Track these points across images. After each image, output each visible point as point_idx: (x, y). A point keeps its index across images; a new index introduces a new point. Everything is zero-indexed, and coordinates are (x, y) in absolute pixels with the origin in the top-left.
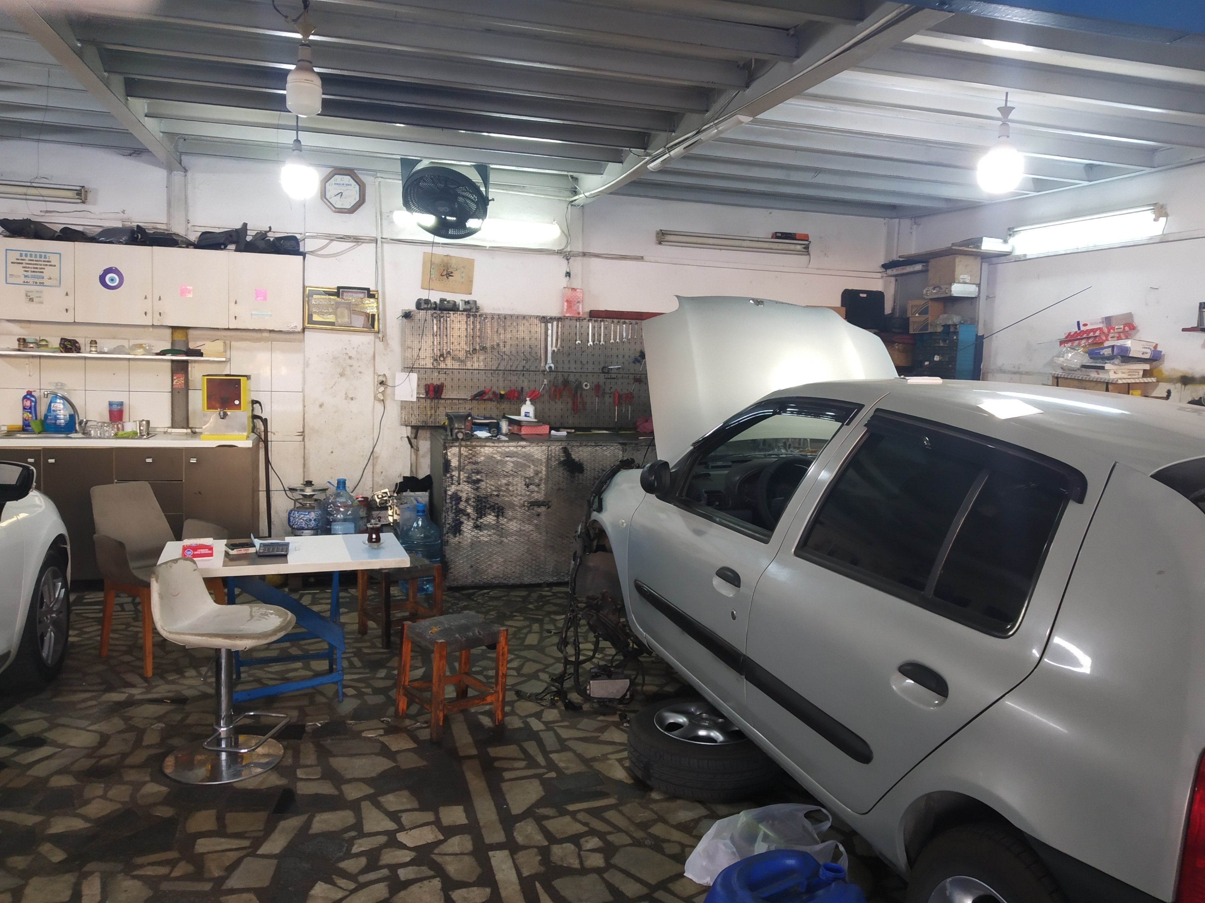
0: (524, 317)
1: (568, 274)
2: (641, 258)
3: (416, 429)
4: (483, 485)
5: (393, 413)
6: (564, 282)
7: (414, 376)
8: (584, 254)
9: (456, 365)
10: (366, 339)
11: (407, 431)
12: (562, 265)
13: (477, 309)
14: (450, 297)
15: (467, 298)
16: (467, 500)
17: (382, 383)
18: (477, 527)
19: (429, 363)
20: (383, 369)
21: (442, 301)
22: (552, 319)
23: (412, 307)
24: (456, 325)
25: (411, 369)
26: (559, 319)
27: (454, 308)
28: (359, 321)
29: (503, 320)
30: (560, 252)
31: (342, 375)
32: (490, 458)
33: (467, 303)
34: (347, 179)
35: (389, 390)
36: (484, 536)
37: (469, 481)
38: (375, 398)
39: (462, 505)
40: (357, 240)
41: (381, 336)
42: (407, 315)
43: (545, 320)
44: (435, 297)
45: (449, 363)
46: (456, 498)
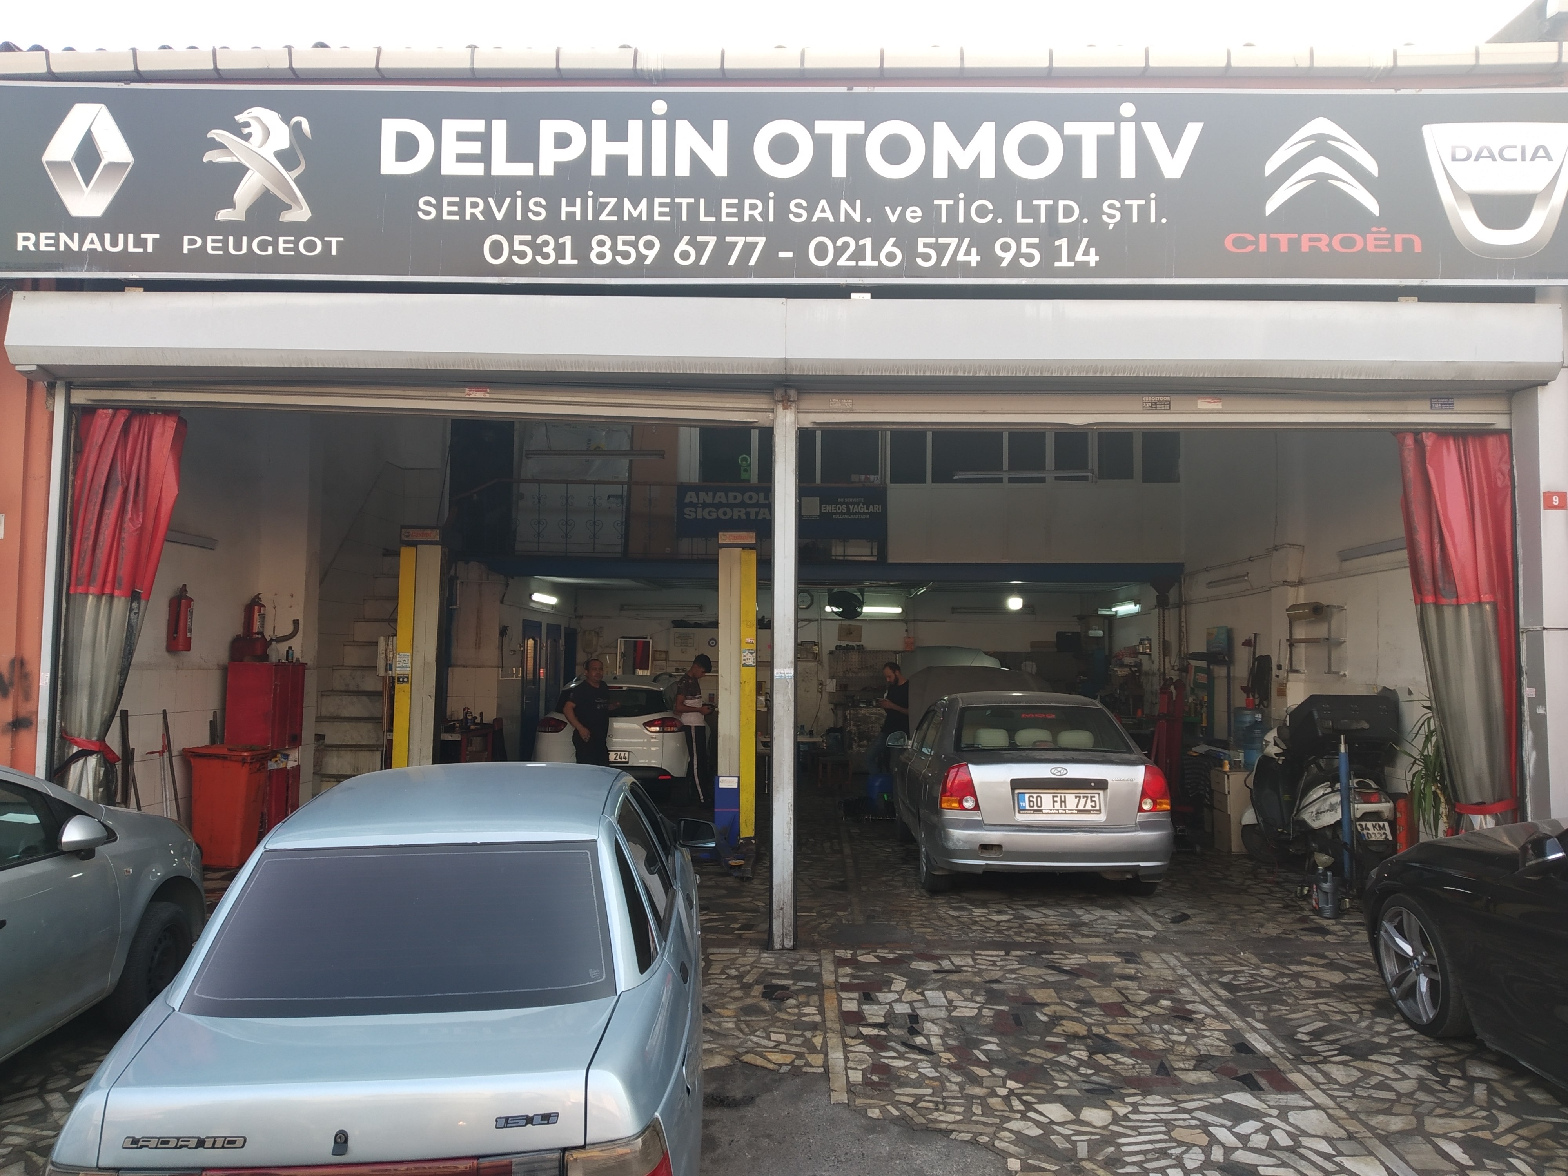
0: (885, 651)
1: (907, 630)
2: (944, 621)
3: (836, 705)
4: (861, 727)
5: (826, 696)
6: (905, 634)
7: (835, 681)
8: (915, 621)
9: (854, 675)
10: (812, 665)
11: (832, 706)
12: (904, 626)
13: (863, 649)
14: (850, 643)
15: (858, 644)
16: (855, 734)
17: (820, 684)
18: (859, 746)
19: (841, 674)
20: (821, 678)
21: (847, 645)
22: (899, 652)
23: (834, 649)
24: (854, 657)
25: (832, 677)
26: (902, 652)
27: (852, 648)
28: (810, 656)
29: (875, 653)
30: (902, 620)
31: (803, 681)
32: (864, 715)
33: (858, 646)
34: (806, 594)
35: (824, 688)
36: (862, 750)
37: (855, 725)
38: (818, 691)
39: (853, 736)
40: (810, 620)
41: (820, 662)
42: (831, 653)
43: (896, 652)
44: (844, 644)
45: (851, 674)
46: (850, 732)
